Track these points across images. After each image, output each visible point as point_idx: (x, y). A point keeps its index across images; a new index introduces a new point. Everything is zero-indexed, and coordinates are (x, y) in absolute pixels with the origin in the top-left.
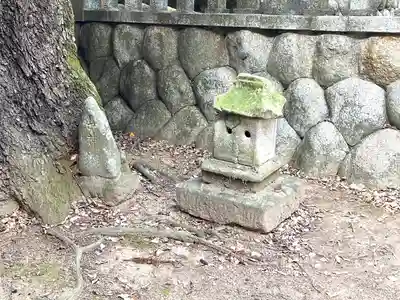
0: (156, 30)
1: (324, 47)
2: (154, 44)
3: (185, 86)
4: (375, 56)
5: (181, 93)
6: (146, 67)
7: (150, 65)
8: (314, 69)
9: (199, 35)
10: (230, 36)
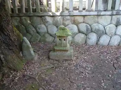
0: (24, 17)
1: (65, 18)
2: (24, 21)
3: (34, 29)
4: (75, 20)
5: (33, 31)
6: (22, 26)
7: (23, 25)
8: (63, 23)
9: (35, 18)
10: (43, 17)
